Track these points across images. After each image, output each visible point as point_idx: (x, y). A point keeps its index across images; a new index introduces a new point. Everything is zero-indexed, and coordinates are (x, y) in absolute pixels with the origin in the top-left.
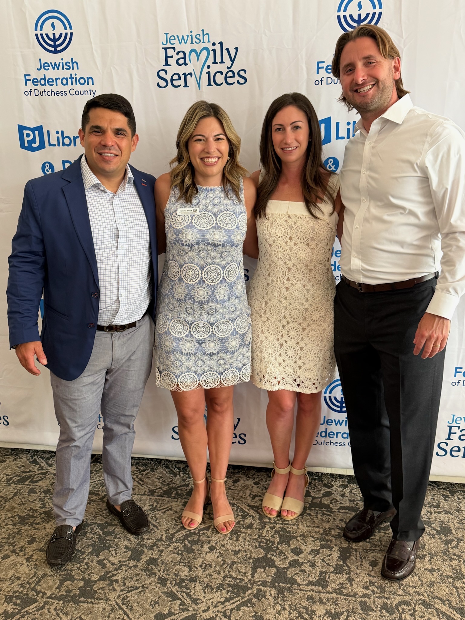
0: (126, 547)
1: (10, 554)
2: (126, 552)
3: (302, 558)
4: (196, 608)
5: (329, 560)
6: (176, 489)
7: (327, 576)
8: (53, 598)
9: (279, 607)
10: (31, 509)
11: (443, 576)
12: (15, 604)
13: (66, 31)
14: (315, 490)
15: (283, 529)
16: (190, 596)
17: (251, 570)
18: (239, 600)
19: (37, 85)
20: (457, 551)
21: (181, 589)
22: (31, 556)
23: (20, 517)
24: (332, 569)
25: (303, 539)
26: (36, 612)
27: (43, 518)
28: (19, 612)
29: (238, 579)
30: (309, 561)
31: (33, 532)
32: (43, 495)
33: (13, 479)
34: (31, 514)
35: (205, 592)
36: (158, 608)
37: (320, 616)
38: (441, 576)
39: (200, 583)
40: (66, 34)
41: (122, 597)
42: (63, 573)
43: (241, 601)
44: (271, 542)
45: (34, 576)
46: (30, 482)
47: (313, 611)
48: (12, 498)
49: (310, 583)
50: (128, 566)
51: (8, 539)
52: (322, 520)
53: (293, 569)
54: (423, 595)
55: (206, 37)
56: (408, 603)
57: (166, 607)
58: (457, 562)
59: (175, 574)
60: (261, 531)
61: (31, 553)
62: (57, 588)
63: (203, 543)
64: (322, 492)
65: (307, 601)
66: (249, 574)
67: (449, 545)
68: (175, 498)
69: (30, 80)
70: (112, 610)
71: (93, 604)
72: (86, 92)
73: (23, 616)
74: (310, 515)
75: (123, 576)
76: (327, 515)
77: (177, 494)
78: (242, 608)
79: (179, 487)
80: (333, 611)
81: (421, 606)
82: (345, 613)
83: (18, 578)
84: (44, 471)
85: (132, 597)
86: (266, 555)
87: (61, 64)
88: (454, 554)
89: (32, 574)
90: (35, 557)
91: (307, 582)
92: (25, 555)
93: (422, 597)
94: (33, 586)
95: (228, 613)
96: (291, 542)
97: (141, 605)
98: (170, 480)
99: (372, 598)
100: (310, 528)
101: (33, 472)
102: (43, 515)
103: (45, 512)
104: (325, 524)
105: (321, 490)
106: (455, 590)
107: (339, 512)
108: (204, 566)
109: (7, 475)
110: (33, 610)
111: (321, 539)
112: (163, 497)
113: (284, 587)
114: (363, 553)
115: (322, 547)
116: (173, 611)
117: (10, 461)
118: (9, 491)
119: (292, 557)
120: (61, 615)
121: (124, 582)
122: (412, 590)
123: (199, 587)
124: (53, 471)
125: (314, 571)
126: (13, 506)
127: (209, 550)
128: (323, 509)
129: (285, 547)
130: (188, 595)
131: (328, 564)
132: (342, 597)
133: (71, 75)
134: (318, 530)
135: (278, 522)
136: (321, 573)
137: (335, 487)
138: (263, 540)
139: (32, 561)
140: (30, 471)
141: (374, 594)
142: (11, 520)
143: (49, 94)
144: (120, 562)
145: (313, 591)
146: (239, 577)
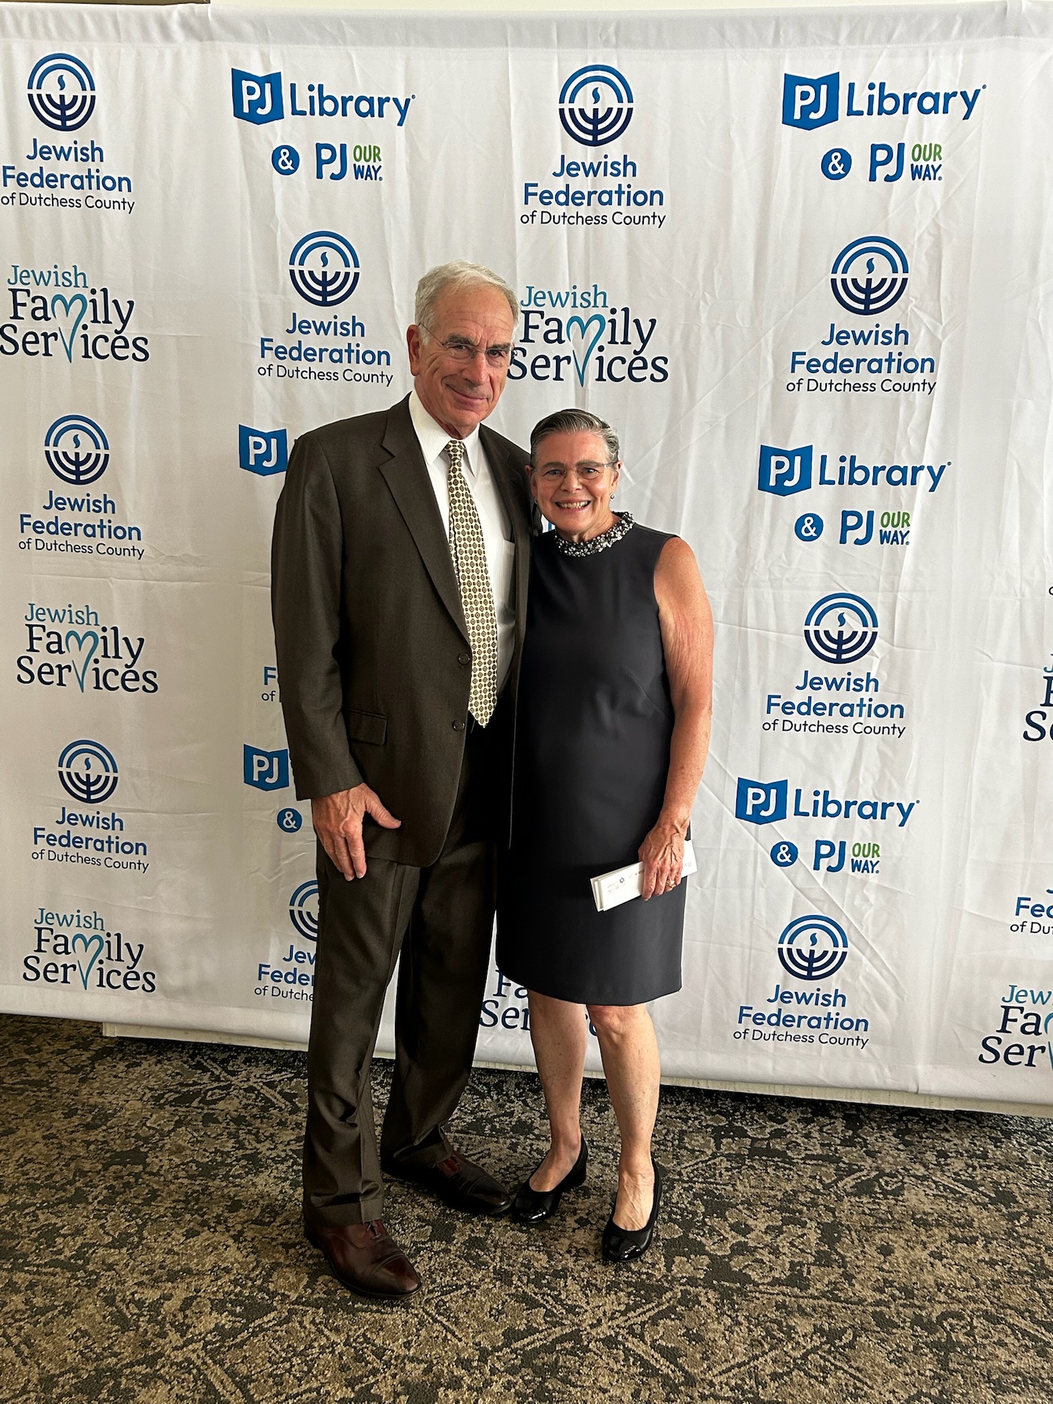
0: (419, 1218)
1: (197, 1228)
2: (423, 1227)
3: (753, 1240)
4: (576, 1321)
5: (803, 1243)
6: (490, 1121)
7: (805, 1269)
8: (303, 1304)
9: (729, 1322)
10: (217, 1151)
11: (1014, 1272)
12: (232, 1313)
13: (347, 270)
14: (755, 1127)
15: (709, 1192)
16: (562, 1300)
17: (663, 1259)
18: (653, 1308)
19: (285, 358)
20: (1031, 1232)
21: (540, 1288)
22: (241, 1233)
23: (198, 1164)
24: (811, 1259)
25: (748, 1209)
26: (278, 1328)
27: (245, 1166)
28: (246, 1327)
29: (643, 1273)
30: (766, 1246)
31: (232, 1191)
32: (232, 1127)
33: (166, 1096)
34: (219, 1159)
35: (587, 1295)
36: (506, 1320)
37: (805, 1336)
38: (1009, 1272)
39: (574, 1279)
40: (347, 275)
41: (434, 1302)
42: (311, 1262)
43: (656, 1310)
44: (691, 1212)
45: (257, 1266)
46: (200, 1102)
47: (790, 1328)
48: (173, 1130)
49: (776, 1282)
50: (431, 1251)
51: (187, 1202)
52: (778, 1177)
53: (741, 1257)
54: (984, 1303)
55: (600, 299)
56: (959, 1316)
57: (521, 1320)
58: (1034, 1249)
59: (523, 1265)
60: (668, 1195)
61: (239, 1227)
62: (305, 1288)
63: (564, 1213)
64: (768, 1130)
65: (777, 1310)
66: (662, 1265)
67: (1016, 1222)
68: (491, 1136)
69: (271, 349)
70: (421, 1323)
71: (382, 1313)
72: (375, 377)
73: (254, 1334)
74: (753, 1168)
75: (427, 1268)
76: (785, 1169)
77: (493, 1128)
78: (662, 1322)
79: (495, 1117)
80: (826, 1327)
81: (982, 1320)
82: (849, 1331)
83: (227, 1270)
84: (222, 1084)
85: (453, 1301)
86: (686, 1235)
87: (333, 324)
88: (1027, 1237)
89: (252, 1263)
90: (249, 1234)
91: (769, 1280)
92: (229, 1231)
93: (982, 1306)
94: (258, 1282)
95: (638, 1329)
96: (727, 1213)
97: (474, 1315)
98: (474, 1105)
99: (892, 1306)
100: (758, 1190)
101: (201, 1084)
102: (244, 1162)
103: (244, 1157)
104: (782, 1184)
105: (765, 1127)
106: (1037, 1294)
107: (804, 1163)
108: (573, 1250)
109: (151, 1090)
110: (271, 1324)
111: (782, 1209)
112: (468, 1133)
113: (730, 1288)
114: (863, 1233)
115: (786, 1221)
116: (535, 1325)
117: (148, 1064)
118: (164, 1117)
119: (733, 1238)
120: (327, 1332)
121: (430, 1277)
122: (962, 1295)
123: (573, 1286)
124: (241, 1085)
125: (780, 1262)
126: (180, 1145)
127: (576, 1226)
128: (776, 1159)
129: (719, 1222)
130: (556, 1298)
131: (802, 1251)
132: (838, 1304)
133: (349, 345)
134: (773, 1193)
135: (695, 1179)
136: (791, 1263)
137: (790, 1121)
138: (675, 1210)
139: (245, 1240)
140: (195, 1083)
141: (895, 1301)
142: (183, 1169)
143: (305, 375)
144: (415, 1243)
145: (784, 1294)
146: (645, 1270)
